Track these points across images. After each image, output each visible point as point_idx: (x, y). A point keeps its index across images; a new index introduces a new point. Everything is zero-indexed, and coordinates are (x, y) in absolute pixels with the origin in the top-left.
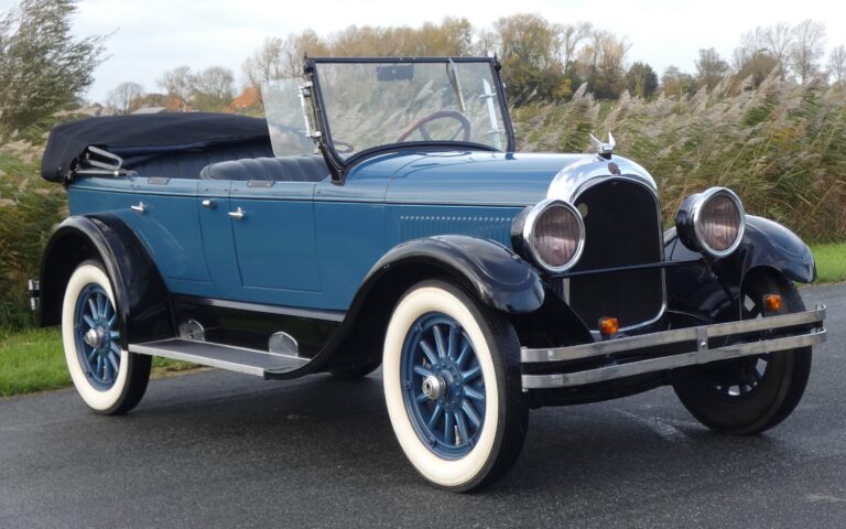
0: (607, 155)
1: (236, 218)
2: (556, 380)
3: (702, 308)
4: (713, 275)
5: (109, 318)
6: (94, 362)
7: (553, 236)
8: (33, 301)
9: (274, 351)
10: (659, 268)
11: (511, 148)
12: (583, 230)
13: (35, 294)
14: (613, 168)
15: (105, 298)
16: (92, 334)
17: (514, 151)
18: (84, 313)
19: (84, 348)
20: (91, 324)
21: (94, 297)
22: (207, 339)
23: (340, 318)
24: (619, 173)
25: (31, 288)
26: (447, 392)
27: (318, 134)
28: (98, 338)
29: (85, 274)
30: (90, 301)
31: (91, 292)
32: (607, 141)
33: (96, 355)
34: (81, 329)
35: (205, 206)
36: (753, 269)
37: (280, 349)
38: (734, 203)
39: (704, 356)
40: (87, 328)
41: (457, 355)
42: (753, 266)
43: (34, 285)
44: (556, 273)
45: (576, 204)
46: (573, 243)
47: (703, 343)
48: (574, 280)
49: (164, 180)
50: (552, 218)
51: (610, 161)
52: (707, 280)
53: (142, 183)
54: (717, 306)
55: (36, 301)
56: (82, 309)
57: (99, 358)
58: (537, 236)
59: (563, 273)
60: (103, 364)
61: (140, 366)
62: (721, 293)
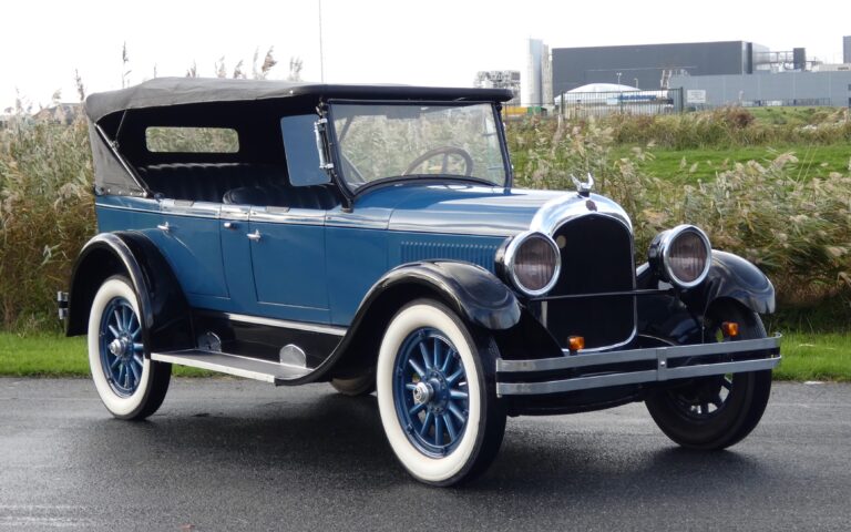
0: (585, 193)
1: (254, 240)
2: (525, 388)
3: (672, 334)
4: (682, 304)
5: (133, 331)
6: (116, 370)
7: (532, 264)
8: (61, 311)
9: (284, 361)
10: (631, 296)
11: (508, 184)
12: (559, 259)
13: (63, 305)
14: (591, 206)
15: (130, 311)
16: (116, 344)
17: (511, 186)
18: (110, 323)
19: (107, 356)
20: (116, 334)
21: (120, 309)
22: (224, 351)
23: (343, 333)
24: (595, 209)
25: (59, 299)
26: (435, 397)
27: (330, 166)
28: (122, 347)
29: (113, 287)
30: (116, 313)
31: (116, 305)
32: (587, 181)
33: (119, 362)
34: (105, 338)
35: (228, 228)
36: (718, 299)
37: (290, 361)
38: (702, 241)
39: (663, 374)
40: (112, 338)
41: (441, 363)
42: (717, 296)
43: (63, 296)
44: (534, 297)
45: (555, 237)
46: (549, 269)
47: (663, 363)
48: (550, 303)
49: (189, 203)
50: (532, 248)
51: (587, 199)
52: (676, 310)
53: (168, 204)
54: (686, 333)
55: (64, 312)
56: (108, 319)
57: (121, 367)
58: (517, 263)
59: (540, 296)
60: (124, 372)
61: (161, 375)
62: (691, 322)
